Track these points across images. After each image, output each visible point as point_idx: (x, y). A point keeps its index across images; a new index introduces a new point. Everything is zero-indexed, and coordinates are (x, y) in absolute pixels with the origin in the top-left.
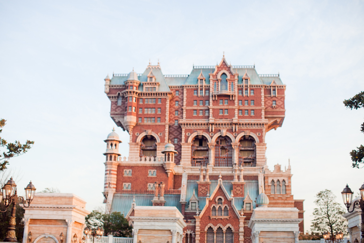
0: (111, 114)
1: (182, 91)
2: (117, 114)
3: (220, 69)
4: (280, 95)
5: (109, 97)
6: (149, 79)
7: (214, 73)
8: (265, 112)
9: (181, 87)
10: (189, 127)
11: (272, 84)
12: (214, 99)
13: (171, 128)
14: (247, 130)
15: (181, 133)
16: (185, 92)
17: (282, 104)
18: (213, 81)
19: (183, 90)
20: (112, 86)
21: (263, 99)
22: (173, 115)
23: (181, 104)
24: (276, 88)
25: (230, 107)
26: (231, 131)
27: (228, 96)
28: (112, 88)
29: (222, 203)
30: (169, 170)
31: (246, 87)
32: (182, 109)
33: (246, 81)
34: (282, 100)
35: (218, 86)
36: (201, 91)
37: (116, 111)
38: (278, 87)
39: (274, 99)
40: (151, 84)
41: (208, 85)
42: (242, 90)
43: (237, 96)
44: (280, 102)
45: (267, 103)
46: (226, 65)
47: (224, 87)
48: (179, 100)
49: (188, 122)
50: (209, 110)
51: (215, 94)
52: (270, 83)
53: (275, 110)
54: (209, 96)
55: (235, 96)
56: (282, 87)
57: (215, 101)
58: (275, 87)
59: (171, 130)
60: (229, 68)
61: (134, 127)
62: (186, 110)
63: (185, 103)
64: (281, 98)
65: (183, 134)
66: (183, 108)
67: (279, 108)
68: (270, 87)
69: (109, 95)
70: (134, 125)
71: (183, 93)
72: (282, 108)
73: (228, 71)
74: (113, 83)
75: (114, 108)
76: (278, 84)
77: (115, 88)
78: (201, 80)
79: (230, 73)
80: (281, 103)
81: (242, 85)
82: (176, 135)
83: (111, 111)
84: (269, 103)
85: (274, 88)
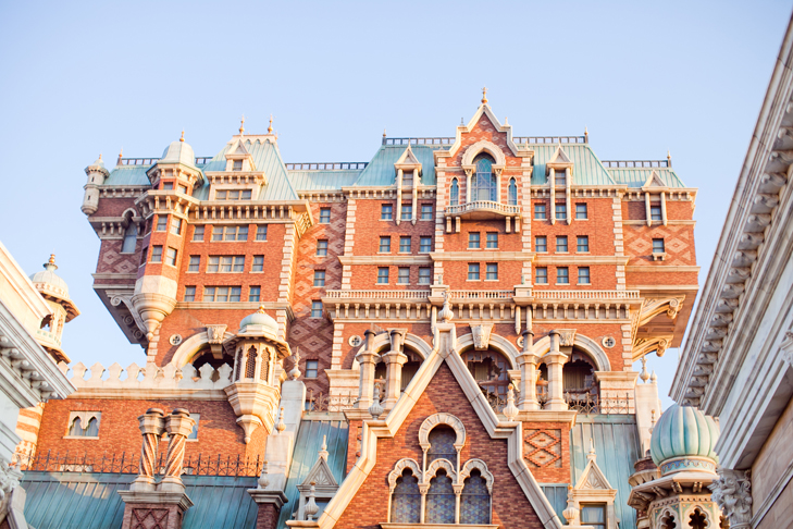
0: (97, 281)
1: (340, 210)
2: (116, 281)
3: (471, 139)
4: (676, 222)
5: (97, 227)
6: (230, 165)
7: (452, 152)
8: (627, 273)
9: (338, 196)
10: (359, 318)
11: (648, 186)
12: (449, 230)
13: (297, 327)
14: (565, 325)
15: (330, 343)
16: (352, 208)
17: (685, 250)
18: (448, 173)
19: (345, 204)
20: (110, 191)
21: (618, 231)
22: (305, 285)
23: (335, 249)
24: (664, 198)
25: (507, 256)
26: (508, 329)
27: (500, 220)
28: (110, 196)
29: (452, 456)
30: (250, 413)
31: (560, 196)
32: (340, 266)
33: (560, 175)
34: (685, 235)
35: (465, 191)
36: (407, 209)
37: (115, 271)
38: (668, 194)
39: (658, 232)
40: (235, 178)
41: (431, 188)
42: (545, 204)
43: (528, 221)
44: (679, 242)
45: (633, 246)
46: (491, 125)
47: (484, 193)
48: (331, 236)
49: (357, 300)
50: (430, 266)
51: (454, 212)
52: (642, 184)
53: (660, 268)
54: (433, 223)
55: (522, 221)
56: (684, 194)
57: (453, 237)
58: (659, 194)
59: (297, 332)
60: (501, 136)
61: (167, 316)
62: (353, 266)
63: (349, 245)
64: (681, 231)
65: (338, 339)
66: (343, 260)
67: (676, 261)
68: (643, 194)
69: (97, 219)
70: (169, 310)
71: (344, 216)
72: (684, 261)
73: (497, 143)
74: (114, 183)
75: (110, 262)
76: (669, 185)
77: (119, 196)
78: (405, 172)
79: (507, 149)
80: (683, 246)
81: (544, 186)
82: (313, 349)
83: (99, 270)
84: (640, 245)
85: (656, 199)
